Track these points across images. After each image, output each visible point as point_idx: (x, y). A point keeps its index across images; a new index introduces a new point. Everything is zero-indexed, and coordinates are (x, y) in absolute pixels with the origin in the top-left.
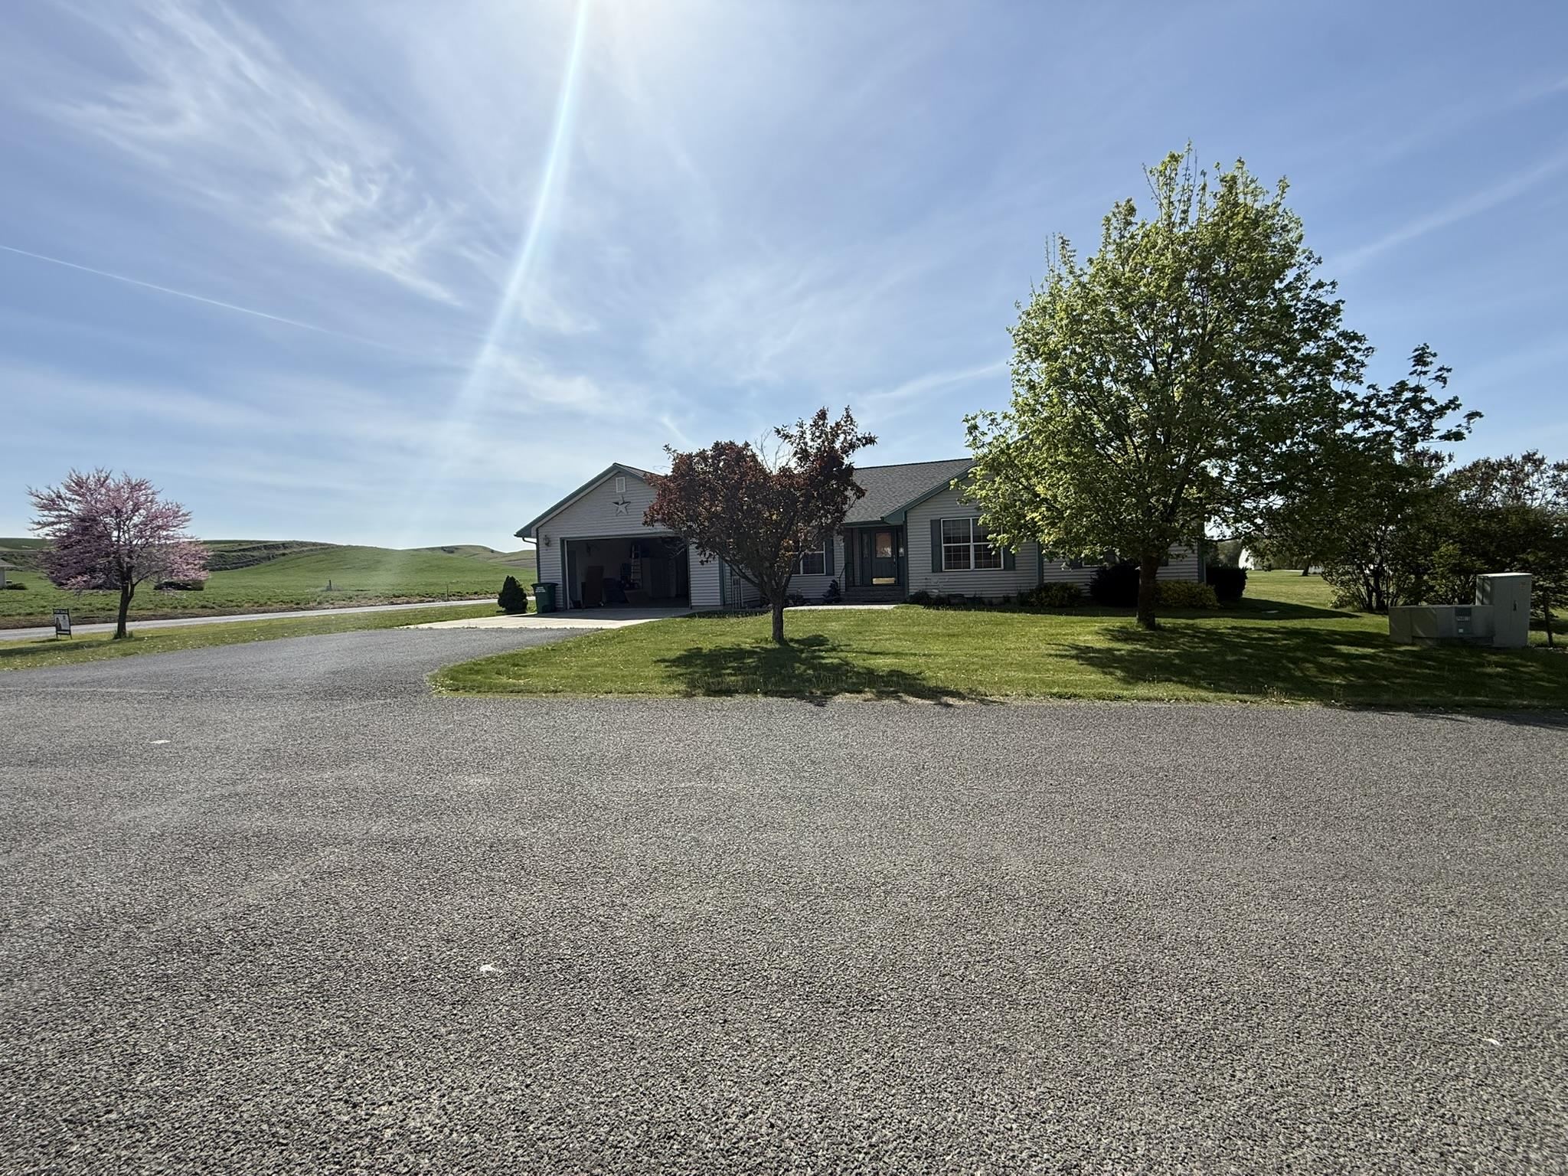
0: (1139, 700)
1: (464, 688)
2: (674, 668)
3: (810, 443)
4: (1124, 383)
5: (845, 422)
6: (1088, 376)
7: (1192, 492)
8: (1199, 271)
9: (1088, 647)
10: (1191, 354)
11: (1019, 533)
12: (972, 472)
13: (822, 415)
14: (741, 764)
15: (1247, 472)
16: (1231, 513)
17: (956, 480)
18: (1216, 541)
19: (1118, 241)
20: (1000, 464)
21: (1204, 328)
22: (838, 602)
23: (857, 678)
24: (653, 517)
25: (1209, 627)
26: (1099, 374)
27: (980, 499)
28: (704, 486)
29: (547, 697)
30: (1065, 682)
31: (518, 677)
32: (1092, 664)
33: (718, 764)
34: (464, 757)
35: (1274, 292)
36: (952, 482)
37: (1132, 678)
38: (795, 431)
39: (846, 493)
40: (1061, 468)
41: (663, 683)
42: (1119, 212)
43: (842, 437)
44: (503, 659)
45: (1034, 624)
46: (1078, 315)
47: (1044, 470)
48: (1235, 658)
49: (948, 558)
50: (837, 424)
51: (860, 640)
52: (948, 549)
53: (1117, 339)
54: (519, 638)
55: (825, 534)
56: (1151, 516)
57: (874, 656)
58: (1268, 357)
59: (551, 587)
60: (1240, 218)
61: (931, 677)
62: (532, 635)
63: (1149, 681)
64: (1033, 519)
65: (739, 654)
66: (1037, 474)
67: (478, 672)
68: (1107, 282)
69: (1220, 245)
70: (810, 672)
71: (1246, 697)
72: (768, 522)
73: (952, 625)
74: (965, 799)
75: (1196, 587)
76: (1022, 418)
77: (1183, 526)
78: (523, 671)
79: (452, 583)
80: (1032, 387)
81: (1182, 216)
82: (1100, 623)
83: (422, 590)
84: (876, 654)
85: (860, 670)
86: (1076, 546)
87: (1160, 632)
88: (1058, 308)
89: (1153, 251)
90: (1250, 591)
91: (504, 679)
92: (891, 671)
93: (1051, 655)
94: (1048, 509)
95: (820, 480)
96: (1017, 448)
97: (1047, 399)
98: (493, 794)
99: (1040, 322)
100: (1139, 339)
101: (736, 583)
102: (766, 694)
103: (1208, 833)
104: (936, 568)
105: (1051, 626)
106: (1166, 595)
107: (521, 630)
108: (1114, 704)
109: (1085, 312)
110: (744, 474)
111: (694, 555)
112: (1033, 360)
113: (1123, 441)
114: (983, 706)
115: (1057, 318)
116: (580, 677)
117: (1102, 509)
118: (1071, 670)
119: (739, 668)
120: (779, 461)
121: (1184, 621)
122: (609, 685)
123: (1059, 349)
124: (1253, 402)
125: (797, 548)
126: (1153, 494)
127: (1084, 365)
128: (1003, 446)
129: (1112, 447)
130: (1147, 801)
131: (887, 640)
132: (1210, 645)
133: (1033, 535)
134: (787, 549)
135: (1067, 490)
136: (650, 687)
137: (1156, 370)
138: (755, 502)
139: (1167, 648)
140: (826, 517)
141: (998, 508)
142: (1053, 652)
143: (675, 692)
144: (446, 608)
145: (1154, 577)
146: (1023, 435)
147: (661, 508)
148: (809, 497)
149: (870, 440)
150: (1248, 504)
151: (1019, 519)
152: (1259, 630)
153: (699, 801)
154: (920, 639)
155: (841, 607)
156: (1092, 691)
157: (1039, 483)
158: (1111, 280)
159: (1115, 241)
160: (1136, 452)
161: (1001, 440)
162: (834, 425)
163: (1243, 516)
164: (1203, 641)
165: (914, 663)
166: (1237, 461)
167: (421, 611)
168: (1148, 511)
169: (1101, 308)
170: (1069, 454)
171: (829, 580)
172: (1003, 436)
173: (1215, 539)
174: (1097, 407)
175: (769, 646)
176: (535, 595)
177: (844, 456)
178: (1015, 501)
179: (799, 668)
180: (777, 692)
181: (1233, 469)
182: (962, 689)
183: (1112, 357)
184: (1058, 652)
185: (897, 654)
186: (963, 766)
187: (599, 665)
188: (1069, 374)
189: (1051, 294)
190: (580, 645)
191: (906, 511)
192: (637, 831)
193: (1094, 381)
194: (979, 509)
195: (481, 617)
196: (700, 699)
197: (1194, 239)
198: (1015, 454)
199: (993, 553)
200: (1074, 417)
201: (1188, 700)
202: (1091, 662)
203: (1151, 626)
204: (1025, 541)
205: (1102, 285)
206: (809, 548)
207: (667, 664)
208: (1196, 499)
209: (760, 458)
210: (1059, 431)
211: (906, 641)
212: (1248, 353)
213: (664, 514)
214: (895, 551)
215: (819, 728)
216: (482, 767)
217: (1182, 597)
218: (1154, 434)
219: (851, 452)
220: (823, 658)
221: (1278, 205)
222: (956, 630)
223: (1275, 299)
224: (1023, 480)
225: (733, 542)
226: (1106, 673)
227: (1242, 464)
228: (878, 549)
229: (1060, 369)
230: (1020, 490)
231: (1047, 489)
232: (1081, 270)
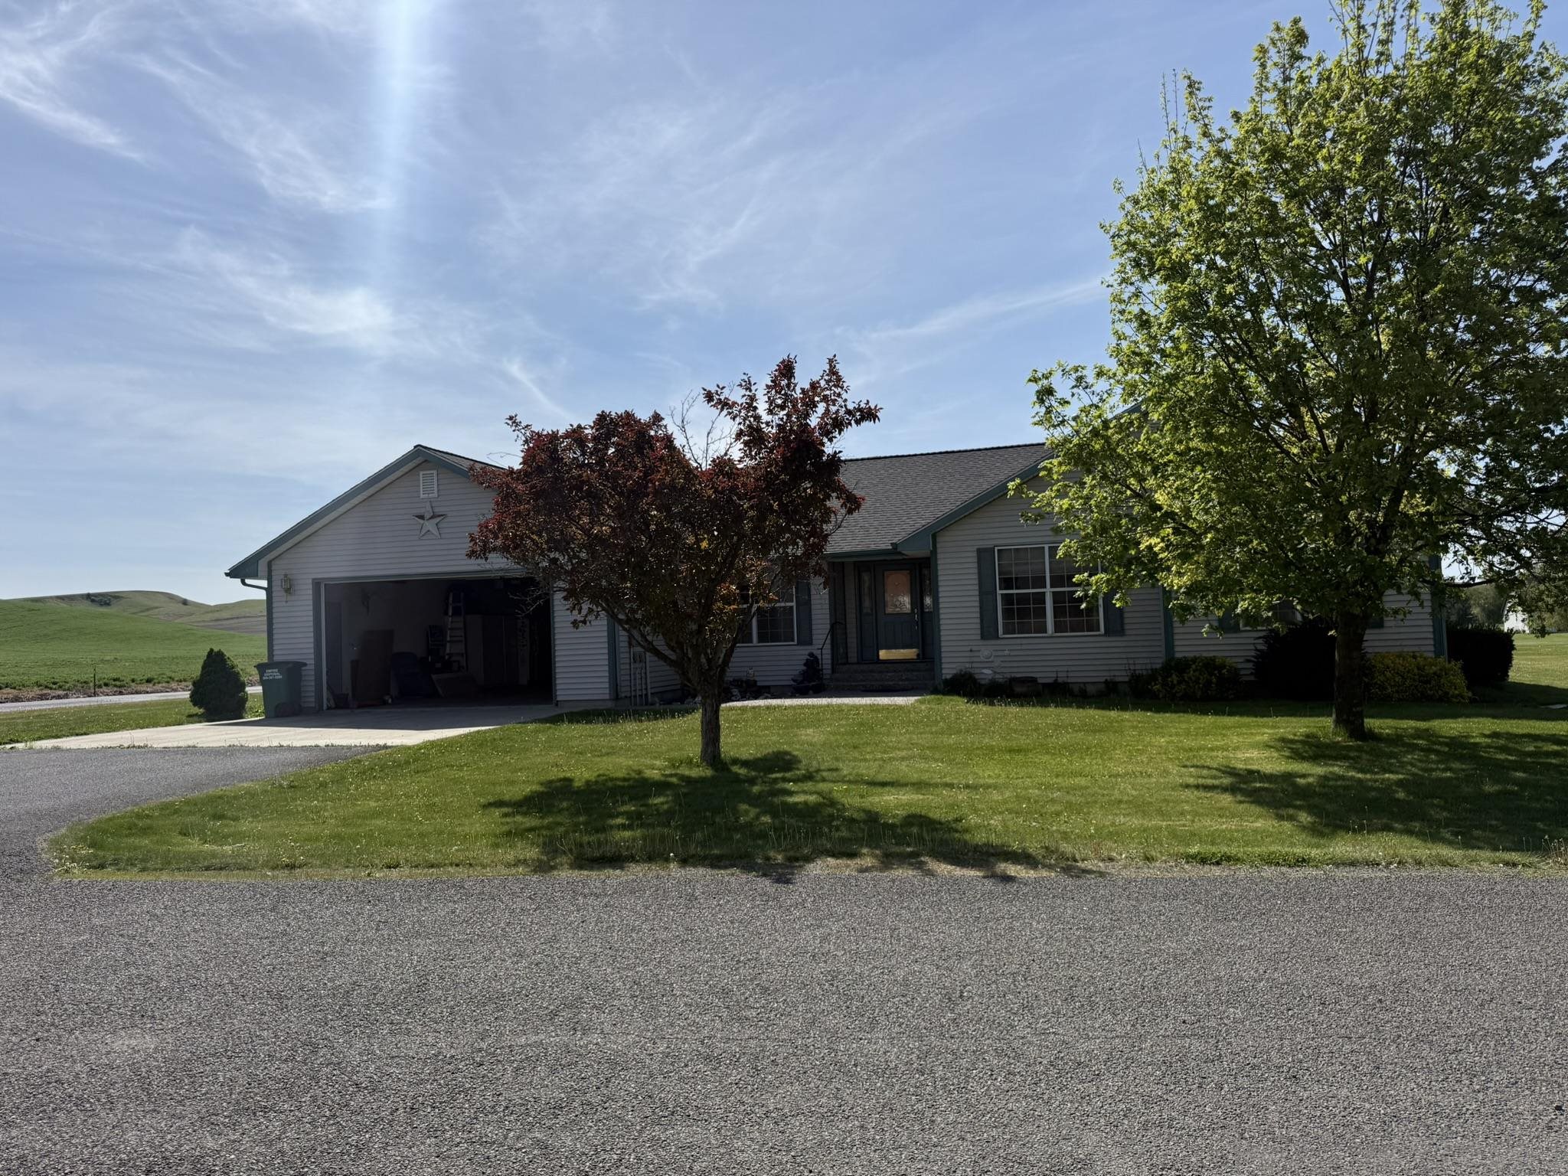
0: (1337, 865)
1: (115, 863)
2: (519, 818)
3: (766, 417)
4: (1297, 318)
5: (828, 382)
6: (1237, 307)
7: (1415, 505)
8: (1411, 138)
9: (1251, 772)
10: (1405, 273)
11: (1128, 571)
12: (1045, 468)
13: (787, 370)
14: (632, 997)
15: (1504, 471)
16: (1480, 538)
17: (1018, 481)
18: (1458, 586)
19: (1280, 85)
20: (1092, 454)
21: (1424, 230)
22: (818, 691)
23: (850, 829)
24: (485, 543)
25: (1454, 733)
26: (1255, 304)
27: (1060, 513)
28: (579, 489)
29: (273, 877)
30: (1212, 834)
31: (221, 838)
32: (1258, 802)
33: (590, 997)
34: (106, 996)
35: (1533, 176)
36: (1011, 485)
37: (1327, 825)
38: (737, 396)
39: (828, 504)
40: (1197, 462)
41: (496, 846)
42: (1281, 39)
43: (821, 408)
44: (193, 805)
45: (1158, 730)
46: (1217, 205)
47: (1166, 465)
48: (1497, 788)
49: (1007, 613)
50: (814, 386)
51: (855, 759)
52: (1007, 599)
53: (1282, 246)
54: (228, 765)
55: (795, 573)
56: (1351, 544)
57: (879, 790)
58: (1528, 281)
59: (293, 669)
60: (1471, 55)
61: (978, 827)
62: (252, 760)
63: (1354, 831)
64: (1150, 548)
65: (638, 788)
66: (1155, 471)
67: (145, 831)
68: (1263, 152)
69: (1442, 96)
70: (766, 819)
71: (1514, 856)
72: (692, 553)
73: (1015, 731)
74: (1032, 1052)
75: (1431, 665)
76: (1130, 376)
77: (1402, 561)
78: (230, 827)
79: (103, 661)
80: (1144, 322)
81: (1380, 48)
82: (1273, 727)
83: (44, 675)
84: (884, 784)
85: (855, 816)
86: (1225, 594)
87: (1372, 744)
88: (1184, 194)
89: (1335, 105)
90: (1523, 670)
91: (194, 845)
92: (909, 816)
93: (1187, 786)
94: (1176, 531)
95: (783, 482)
96: (1120, 428)
97: (1169, 344)
98: (158, 1068)
99: (1157, 214)
100: (1321, 247)
101: (638, 659)
102: (684, 862)
103: (1447, 1102)
104: (988, 632)
105: (1188, 734)
106: (1382, 678)
107: (231, 751)
108: (1294, 874)
109: (1230, 200)
110: (648, 472)
111: (562, 612)
112: (1144, 278)
113: (1299, 417)
114: (1069, 881)
115: (1183, 209)
116: (339, 837)
117: (1268, 532)
118: (1222, 813)
119: (639, 815)
120: (712, 447)
121: (1412, 723)
122: (394, 853)
123: (1187, 262)
124: (1505, 354)
125: (745, 598)
126: (1352, 505)
127: (1229, 289)
128: (1097, 423)
129: (1281, 425)
130: (1347, 1048)
131: (903, 759)
132: (1456, 765)
133: (1151, 576)
134: (727, 600)
135: (1205, 498)
136: (471, 854)
137: (1349, 298)
138: (670, 517)
139: (1385, 771)
140: (795, 544)
141: (1090, 530)
142: (1191, 781)
143: (518, 863)
144: (90, 709)
145: (1360, 649)
146: (1131, 404)
147: (501, 528)
148: (764, 511)
149: (868, 414)
150: (1508, 525)
151: (1126, 549)
152: (1536, 738)
153: (553, 1071)
154: (961, 757)
155: (824, 701)
156: (1257, 850)
157: (1160, 487)
158: (1269, 149)
159: (1275, 85)
160: (1321, 435)
161: (1094, 412)
162: (807, 386)
163: (1499, 543)
164: (1445, 757)
165: (950, 801)
166: (1485, 453)
167: (41, 715)
168: (1346, 535)
169: (1254, 195)
170: (1209, 437)
171: (802, 653)
172: (1097, 407)
173: (1458, 581)
174: (1254, 358)
175: (694, 773)
176: (262, 683)
177: (825, 440)
178: (1119, 516)
179: (747, 812)
180: (705, 858)
181: (1481, 465)
182: (1033, 847)
183: (1274, 276)
184: (1201, 781)
185: (919, 786)
186: (1032, 990)
187: (376, 814)
188: (1206, 303)
189: (1174, 170)
190: (344, 778)
191: (934, 533)
192: (432, 1132)
193: (1248, 316)
194: (1057, 530)
195: (155, 725)
196: (563, 874)
197: (1401, 87)
198: (1117, 437)
199: (1083, 606)
200: (1216, 375)
201: (1419, 863)
202: (1257, 797)
203: (1358, 732)
204: (1137, 585)
205: (1254, 157)
206: (766, 598)
207: (505, 810)
208: (1422, 514)
209: (679, 441)
210: (1191, 398)
211: (936, 760)
212: (1494, 273)
213: (506, 537)
214: (917, 602)
215: (779, 924)
216: (140, 1016)
217: (1408, 683)
218: (1349, 407)
219: (836, 434)
220: (790, 793)
221: (1531, 36)
222: (1023, 741)
223: (1534, 187)
224: (1132, 481)
225: (631, 589)
226: (1280, 818)
227: (1495, 456)
228: (888, 598)
229: (1190, 295)
230: (1128, 498)
231: (1174, 498)
232: (1222, 130)
